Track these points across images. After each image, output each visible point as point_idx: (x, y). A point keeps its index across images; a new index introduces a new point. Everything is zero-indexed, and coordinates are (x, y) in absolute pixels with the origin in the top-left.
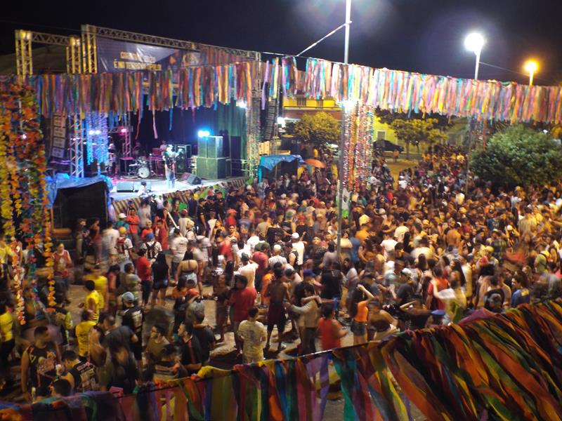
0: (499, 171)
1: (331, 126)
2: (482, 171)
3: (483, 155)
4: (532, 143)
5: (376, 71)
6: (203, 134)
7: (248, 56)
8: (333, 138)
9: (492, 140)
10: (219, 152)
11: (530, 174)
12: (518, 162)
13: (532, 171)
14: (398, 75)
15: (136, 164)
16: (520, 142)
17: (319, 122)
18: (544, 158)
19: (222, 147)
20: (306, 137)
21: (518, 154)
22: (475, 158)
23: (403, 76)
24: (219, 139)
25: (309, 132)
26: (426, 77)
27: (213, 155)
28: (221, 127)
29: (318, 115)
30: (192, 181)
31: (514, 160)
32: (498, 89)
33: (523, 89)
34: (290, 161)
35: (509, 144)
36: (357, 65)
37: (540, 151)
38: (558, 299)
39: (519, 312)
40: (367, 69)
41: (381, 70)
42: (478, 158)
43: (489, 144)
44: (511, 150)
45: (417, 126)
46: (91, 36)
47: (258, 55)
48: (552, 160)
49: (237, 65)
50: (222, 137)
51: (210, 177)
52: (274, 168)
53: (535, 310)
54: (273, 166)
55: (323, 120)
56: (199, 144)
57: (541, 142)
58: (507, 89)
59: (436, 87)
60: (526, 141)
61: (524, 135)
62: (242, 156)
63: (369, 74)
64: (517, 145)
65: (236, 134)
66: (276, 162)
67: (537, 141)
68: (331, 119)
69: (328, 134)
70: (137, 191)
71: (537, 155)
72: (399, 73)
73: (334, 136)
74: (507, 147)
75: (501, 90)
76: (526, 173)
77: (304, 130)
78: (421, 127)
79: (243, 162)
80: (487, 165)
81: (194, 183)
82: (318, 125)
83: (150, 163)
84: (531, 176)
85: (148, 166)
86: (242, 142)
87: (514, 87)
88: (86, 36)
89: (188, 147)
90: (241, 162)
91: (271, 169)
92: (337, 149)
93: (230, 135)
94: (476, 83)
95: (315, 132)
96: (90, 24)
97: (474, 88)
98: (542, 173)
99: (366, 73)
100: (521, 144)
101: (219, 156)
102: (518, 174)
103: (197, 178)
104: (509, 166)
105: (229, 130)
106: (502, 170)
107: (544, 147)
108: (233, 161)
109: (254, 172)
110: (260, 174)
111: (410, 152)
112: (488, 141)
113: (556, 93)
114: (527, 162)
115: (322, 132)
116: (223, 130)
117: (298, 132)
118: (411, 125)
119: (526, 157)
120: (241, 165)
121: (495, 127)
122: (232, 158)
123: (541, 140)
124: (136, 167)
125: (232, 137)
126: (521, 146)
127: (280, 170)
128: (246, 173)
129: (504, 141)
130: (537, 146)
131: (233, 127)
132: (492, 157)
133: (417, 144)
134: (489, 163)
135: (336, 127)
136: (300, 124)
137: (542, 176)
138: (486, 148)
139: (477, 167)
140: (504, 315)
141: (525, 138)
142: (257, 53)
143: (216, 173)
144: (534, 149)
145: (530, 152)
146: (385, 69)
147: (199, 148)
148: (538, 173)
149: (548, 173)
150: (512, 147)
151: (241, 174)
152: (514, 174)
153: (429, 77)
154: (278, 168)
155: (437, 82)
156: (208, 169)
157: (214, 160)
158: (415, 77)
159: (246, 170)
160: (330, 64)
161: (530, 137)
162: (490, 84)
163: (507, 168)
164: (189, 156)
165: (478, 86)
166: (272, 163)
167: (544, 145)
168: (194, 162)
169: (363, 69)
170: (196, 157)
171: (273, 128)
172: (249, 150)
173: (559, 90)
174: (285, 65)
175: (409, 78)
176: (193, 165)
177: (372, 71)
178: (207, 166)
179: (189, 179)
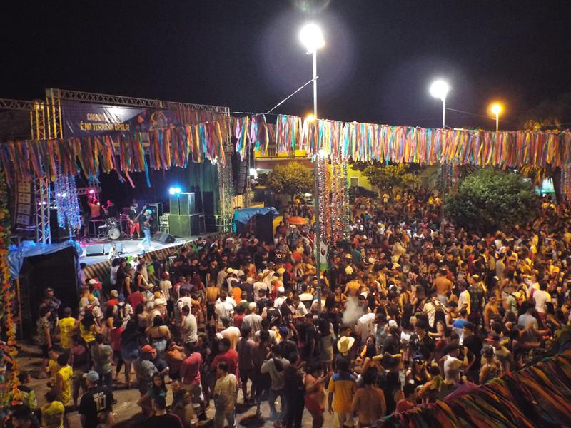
0: (473, 214)
1: (304, 175)
2: (457, 214)
3: (457, 198)
4: (504, 185)
5: (347, 125)
6: (175, 191)
7: (217, 110)
8: (306, 187)
9: (464, 183)
10: (191, 209)
11: (504, 215)
12: (492, 203)
13: (506, 212)
14: (368, 128)
15: (106, 226)
16: (492, 184)
17: (292, 171)
18: (516, 198)
19: (194, 206)
20: (279, 188)
21: (491, 196)
22: (449, 202)
23: (373, 128)
24: (190, 195)
25: (282, 182)
26: (395, 129)
27: (185, 212)
28: (192, 183)
29: (290, 165)
30: (164, 240)
31: (487, 202)
32: (466, 137)
33: (491, 136)
34: (264, 214)
35: (481, 187)
36: (327, 120)
37: (511, 192)
38: (539, 364)
39: (502, 381)
40: (337, 123)
41: (351, 123)
42: (452, 202)
43: (462, 188)
44: (483, 192)
45: (390, 171)
46: (56, 99)
47: (227, 111)
48: (524, 200)
49: (207, 125)
50: (193, 193)
51: (183, 235)
52: (249, 222)
53: (517, 377)
54: (248, 219)
55: (295, 170)
56: (170, 201)
57: (511, 183)
59: (406, 138)
60: (497, 183)
61: (495, 177)
62: (215, 212)
63: (340, 128)
64: (488, 187)
65: (208, 190)
66: (251, 216)
67: (508, 182)
68: (304, 168)
69: (301, 183)
70: (107, 254)
71: (509, 195)
72: (370, 126)
73: (307, 184)
74: (479, 189)
75: (469, 137)
76: (500, 215)
77: (276, 181)
78: (393, 172)
79: (217, 217)
80: (461, 208)
81: (167, 242)
83: (121, 224)
84: (505, 217)
85: (118, 227)
86: (215, 196)
87: (482, 134)
88: (50, 99)
89: (159, 205)
90: (215, 217)
92: (311, 197)
93: (202, 190)
94: (445, 132)
95: (288, 182)
96: (54, 88)
97: (444, 136)
98: (516, 213)
99: (337, 128)
100: (493, 186)
101: (191, 213)
102: (493, 215)
103: (169, 237)
104: (483, 208)
105: (201, 185)
106: (476, 212)
107: (515, 188)
108: (206, 216)
109: (229, 227)
110: (235, 229)
112: (460, 184)
113: (522, 138)
114: (500, 203)
115: (294, 182)
116: (195, 185)
117: (271, 183)
118: (384, 171)
119: (499, 199)
120: (215, 220)
121: (466, 170)
122: (205, 214)
123: (512, 181)
124: (105, 228)
125: (204, 193)
126: (493, 188)
127: (255, 223)
128: (220, 228)
129: (476, 184)
130: (508, 187)
131: (204, 182)
132: (465, 200)
133: (391, 190)
134: (463, 206)
135: (309, 176)
136: (272, 174)
137: (516, 217)
138: (459, 192)
139: (452, 210)
140: (487, 386)
141: (496, 180)
142: (226, 108)
143: (189, 230)
144: (506, 190)
145: (502, 193)
146: (355, 122)
147: (170, 205)
148: (512, 214)
149: (522, 213)
150: (484, 189)
151: (215, 229)
152: (489, 216)
153: (399, 127)
154: (253, 222)
155: (406, 133)
156: (180, 226)
157: (187, 217)
158: (385, 129)
159: (220, 225)
160: (300, 120)
161: (501, 179)
162: (458, 133)
163: (482, 210)
164: (160, 214)
165: (447, 135)
166: (247, 216)
167: (515, 185)
168: (166, 221)
169: (333, 124)
170: (168, 215)
171: (246, 182)
172: (223, 205)
173: (525, 135)
174: (255, 123)
175: (379, 130)
176: (165, 223)
177: (342, 124)
178: (180, 223)
179: (161, 238)
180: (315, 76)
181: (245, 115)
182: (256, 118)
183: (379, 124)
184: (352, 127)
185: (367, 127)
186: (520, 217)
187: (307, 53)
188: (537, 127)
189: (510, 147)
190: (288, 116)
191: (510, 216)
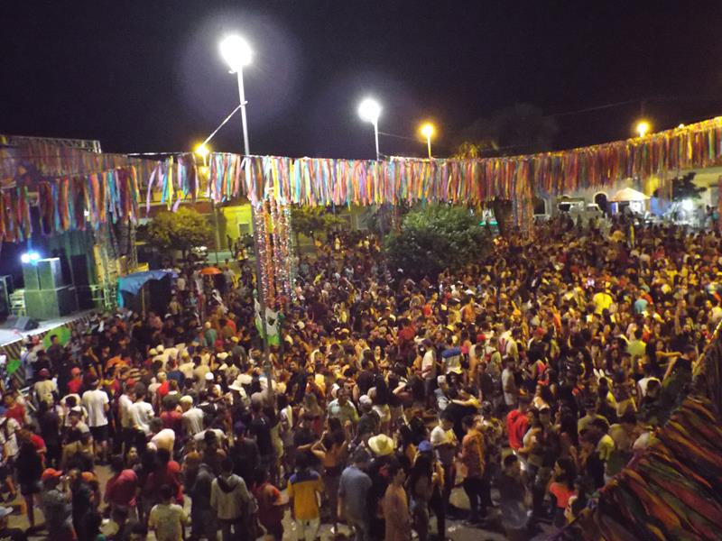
0: (419, 257)
1: (197, 223)
3: (400, 240)
4: (451, 221)
5: (297, 161)
6: (30, 258)
7: (83, 146)
8: (202, 238)
9: (406, 222)
10: (57, 281)
11: (455, 256)
12: (440, 243)
13: (456, 252)
14: (322, 163)
16: (438, 220)
17: (180, 219)
18: (466, 236)
19: (60, 272)
20: (165, 242)
21: (438, 234)
22: (390, 245)
23: (328, 164)
24: (54, 262)
25: (169, 234)
26: (353, 163)
27: (48, 284)
28: (54, 245)
30: (23, 327)
31: (434, 242)
32: (433, 169)
34: (159, 278)
35: (427, 224)
36: (272, 157)
37: (461, 228)
40: (285, 160)
41: (302, 159)
42: (394, 245)
43: (404, 227)
44: (429, 230)
48: (475, 237)
49: (118, 171)
50: (58, 259)
51: (49, 317)
52: (140, 291)
54: (139, 287)
55: (184, 217)
56: (24, 272)
57: (459, 218)
58: (442, 168)
59: (367, 174)
60: (443, 219)
61: (440, 212)
62: (90, 280)
63: (289, 165)
64: (434, 224)
65: (78, 252)
66: (142, 283)
67: (455, 217)
68: (196, 214)
69: (195, 234)
71: (458, 233)
72: (324, 162)
73: (202, 235)
74: (424, 227)
75: (436, 170)
76: (450, 256)
77: (161, 234)
78: (313, 213)
79: (93, 288)
80: (405, 251)
81: (28, 328)
82: (179, 225)
84: (455, 258)
86: (88, 260)
89: (8, 280)
90: (90, 289)
91: (135, 293)
92: (206, 251)
93: (68, 254)
95: (177, 233)
97: (409, 170)
98: (467, 253)
99: (285, 165)
100: (439, 223)
101: (57, 286)
102: (442, 257)
103: (30, 322)
104: (430, 250)
105: (67, 247)
106: (424, 255)
107: (464, 223)
108: (78, 289)
109: (112, 300)
110: (121, 302)
111: (301, 245)
112: (402, 223)
114: (449, 242)
115: (186, 233)
116: (58, 248)
117: (153, 237)
119: (447, 238)
120: (91, 292)
122: (75, 284)
125: (72, 257)
126: (440, 225)
127: (148, 292)
128: (100, 302)
129: (418, 220)
130: (456, 223)
131: (71, 242)
132: (409, 241)
133: (312, 235)
134: (407, 249)
135: (204, 224)
136: (154, 225)
137: (467, 256)
138: (401, 232)
139: (394, 255)
141: (441, 215)
142: (94, 142)
143: (56, 309)
144: (454, 227)
145: (450, 230)
146: (306, 158)
147: (25, 277)
148: (463, 254)
149: (473, 252)
150: (430, 227)
151: (92, 305)
152: (438, 258)
153: (357, 162)
154: (145, 291)
155: (367, 168)
156: (43, 305)
157: (50, 293)
158: (341, 165)
159: (99, 299)
160: (239, 158)
161: (447, 213)
162: (424, 165)
163: (429, 252)
164: (10, 292)
165: (412, 168)
166: (136, 283)
167: (463, 220)
168: (20, 299)
169: (280, 160)
170: (21, 292)
171: (129, 239)
172: (101, 271)
173: (495, 164)
174: (183, 165)
175: (335, 166)
176: (18, 302)
177: (291, 162)
178: (43, 301)
179: (17, 325)
180: (243, 102)
181: (168, 156)
182: (183, 158)
183: (335, 158)
184: (304, 164)
185: (320, 163)
186: (471, 257)
187: (230, 72)
188: (473, 151)
189: (480, 178)
190: (224, 154)
191: (462, 256)
